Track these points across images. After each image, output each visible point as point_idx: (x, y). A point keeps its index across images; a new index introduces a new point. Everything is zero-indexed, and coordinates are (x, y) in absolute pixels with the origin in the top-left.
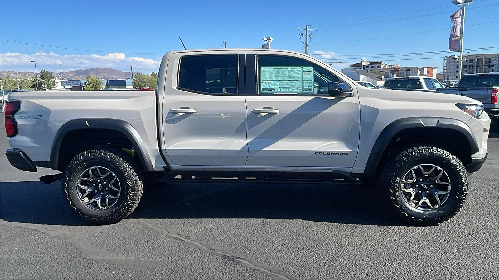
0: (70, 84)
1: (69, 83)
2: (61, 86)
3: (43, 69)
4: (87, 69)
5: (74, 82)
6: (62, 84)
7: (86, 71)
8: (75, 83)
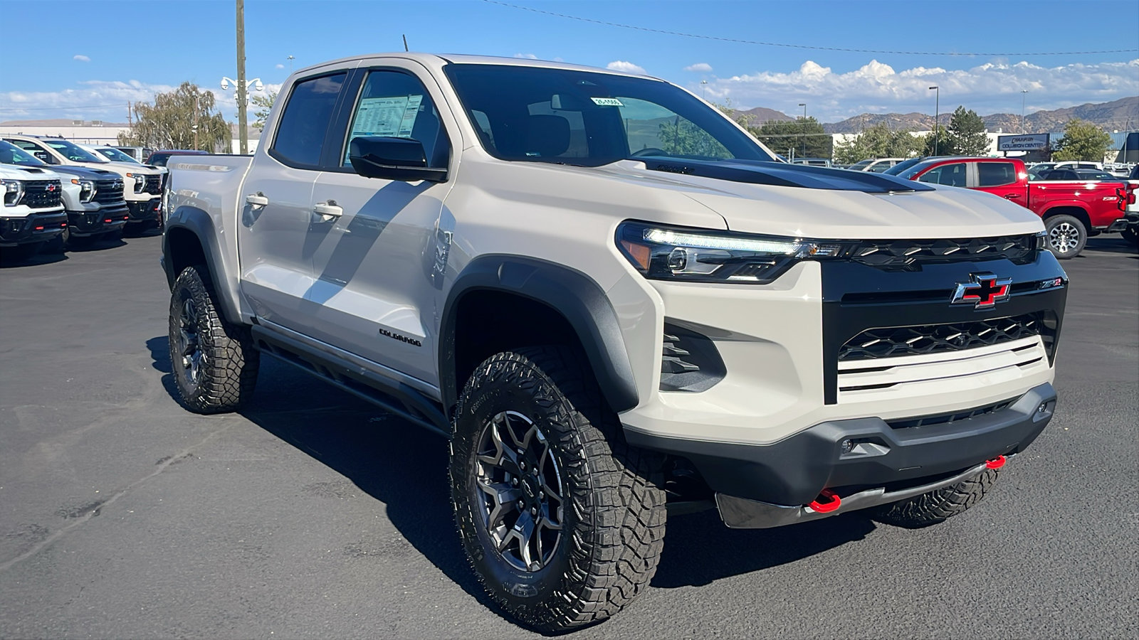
0: (1021, 145)
1: (1018, 143)
2: (998, 150)
3: (961, 107)
4: (1106, 102)
5: (1032, 139)
6: (1001, 145)
7: (1104, 106)
8: (1034, 142)
